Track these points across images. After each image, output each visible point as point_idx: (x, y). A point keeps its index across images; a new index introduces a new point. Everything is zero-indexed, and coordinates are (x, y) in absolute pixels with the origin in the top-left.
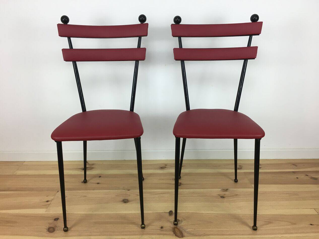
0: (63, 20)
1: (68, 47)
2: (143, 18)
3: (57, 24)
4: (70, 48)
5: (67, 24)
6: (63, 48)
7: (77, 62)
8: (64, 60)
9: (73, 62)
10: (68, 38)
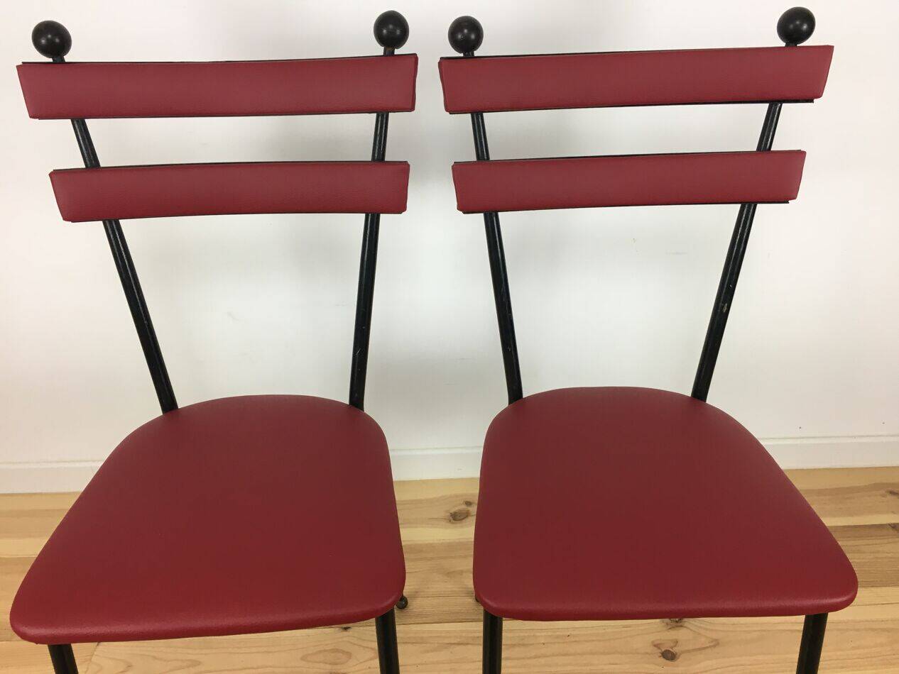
0: (43, 41)
1: (79, 163)
3: (18, 67)
4: (86, 165)
5: (63, 60)
6: (57, 168)
7: (122, 222)
8: (65, 219)
9: (107, 222)
10: (75, 122)
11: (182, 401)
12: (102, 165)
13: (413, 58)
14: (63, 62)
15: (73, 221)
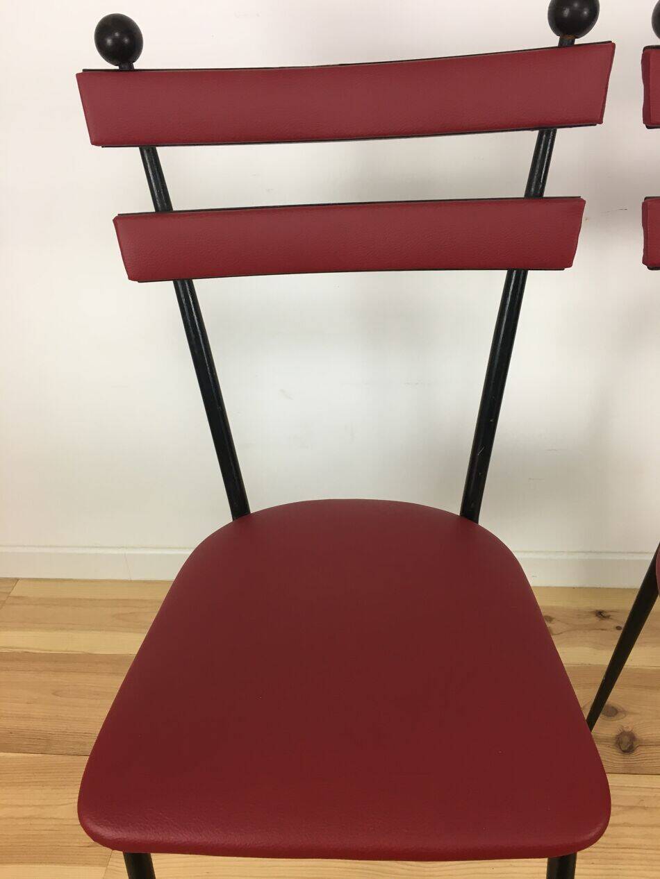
0: (109, 41)
2: (580, 12)
3: (78, 76)
4: (156, 208)
5: (131, 66)
6: (121, 213)
7: (195, 282)
8: (131, 278)
9: (179, 282)
10: (145, 152)
11: (256, 505)
12: (175, 208)
13: (608, 48)
14: (132, 69)
15: (140, 281)
